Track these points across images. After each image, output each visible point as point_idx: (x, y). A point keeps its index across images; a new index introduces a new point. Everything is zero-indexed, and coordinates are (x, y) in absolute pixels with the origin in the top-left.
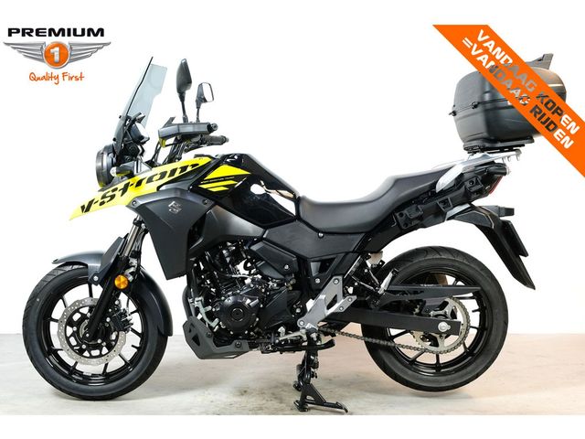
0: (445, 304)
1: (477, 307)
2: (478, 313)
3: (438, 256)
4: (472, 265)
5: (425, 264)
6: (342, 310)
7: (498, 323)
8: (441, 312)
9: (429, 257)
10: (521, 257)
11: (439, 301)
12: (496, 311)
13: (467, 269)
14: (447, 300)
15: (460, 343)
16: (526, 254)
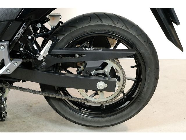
0: (105, 65)
1: (135, 64)
2: (136, 68)
3: (100, 23)
4: (131, 32)
5: (88, 30)
6: (9, 72)
7: (149, 79)
8: (101, 71)
9: (92, 23)
10: (174, 24)
11: (99, 63)
12: (149, 69)
13: (125, 34)
14: (107, 61)
15: (121, 91)
16: (178, 23)
